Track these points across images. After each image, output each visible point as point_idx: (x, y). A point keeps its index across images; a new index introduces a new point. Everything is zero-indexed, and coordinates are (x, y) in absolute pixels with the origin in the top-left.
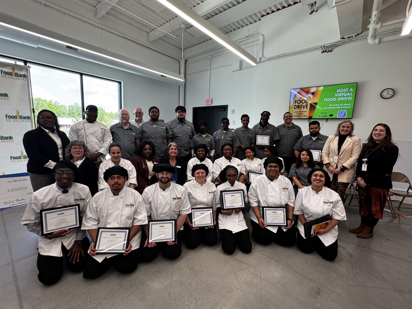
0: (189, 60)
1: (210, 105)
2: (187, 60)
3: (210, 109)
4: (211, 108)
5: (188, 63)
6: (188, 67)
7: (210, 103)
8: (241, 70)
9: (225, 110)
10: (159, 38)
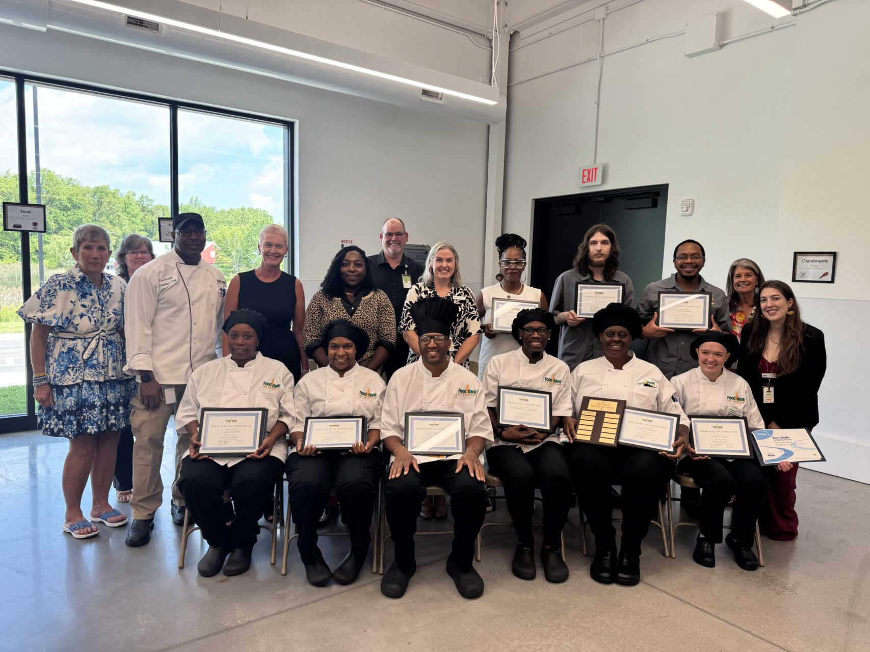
0: (523, 34)
1: (597, 186)
2: (516, 32)
3: (600, 202)
4: (603, 199)
6: (520, 55)
7: (599, 181)
8: (722, 46)
9: (655, 204)
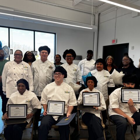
0: (101, 13)
5: (100, 15)
7: (115, 42)
10: (80, 2)
